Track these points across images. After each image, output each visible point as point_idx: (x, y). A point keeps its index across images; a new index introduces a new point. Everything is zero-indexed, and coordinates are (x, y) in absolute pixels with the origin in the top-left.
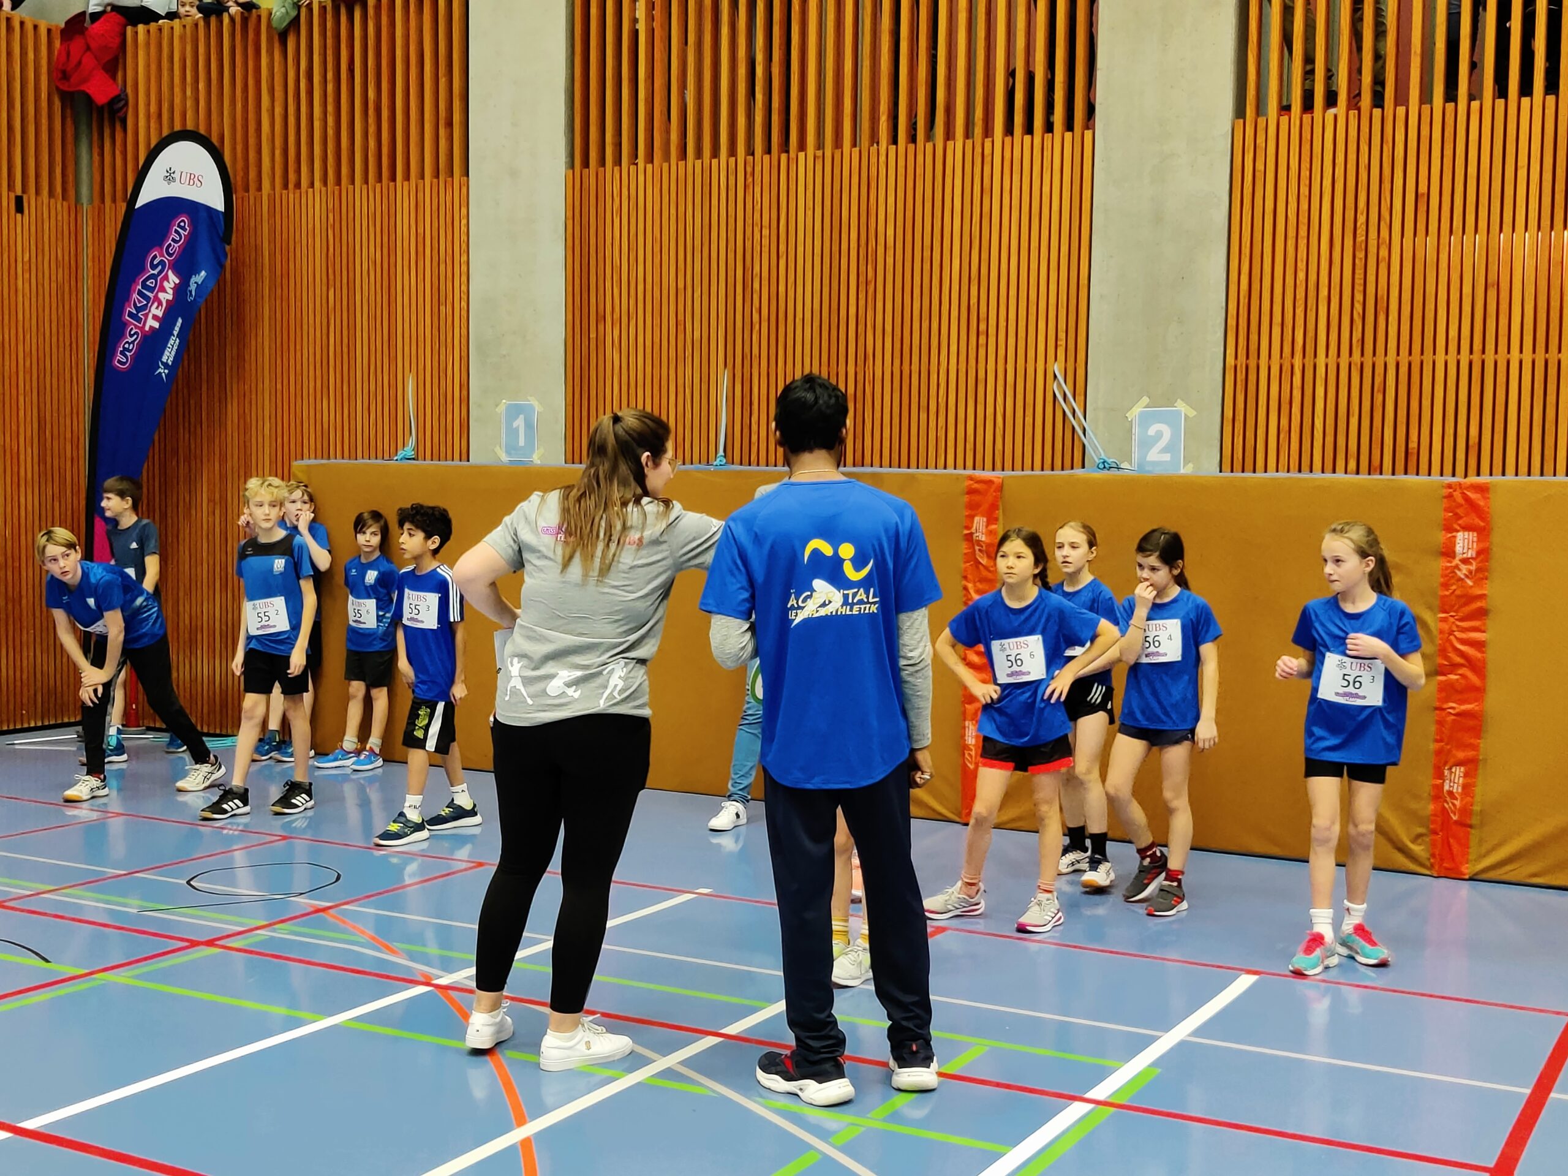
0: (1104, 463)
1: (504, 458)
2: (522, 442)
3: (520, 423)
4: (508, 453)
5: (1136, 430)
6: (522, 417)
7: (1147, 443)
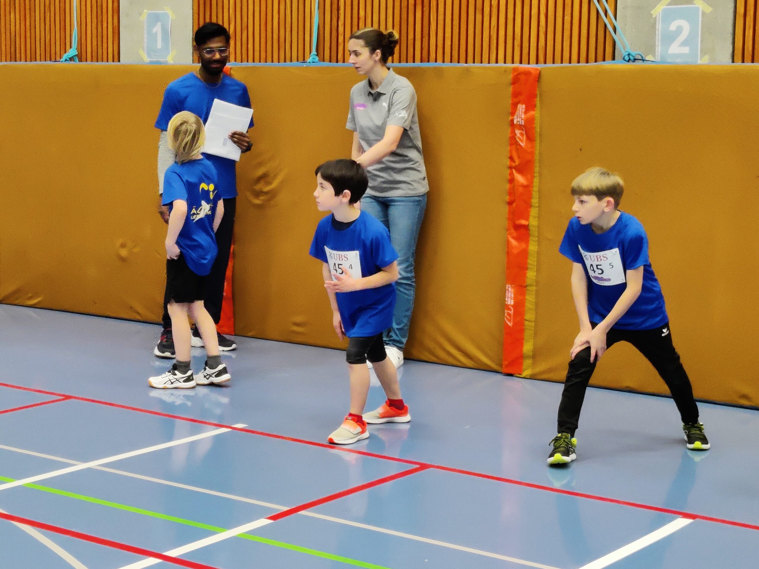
0: (629, 55)
1: (147, 59)
2: (159, 45)
3: (157, 29)
4: (149, 55)
5: (659, 26)
6: (159, 24)
7: (669, 38)
